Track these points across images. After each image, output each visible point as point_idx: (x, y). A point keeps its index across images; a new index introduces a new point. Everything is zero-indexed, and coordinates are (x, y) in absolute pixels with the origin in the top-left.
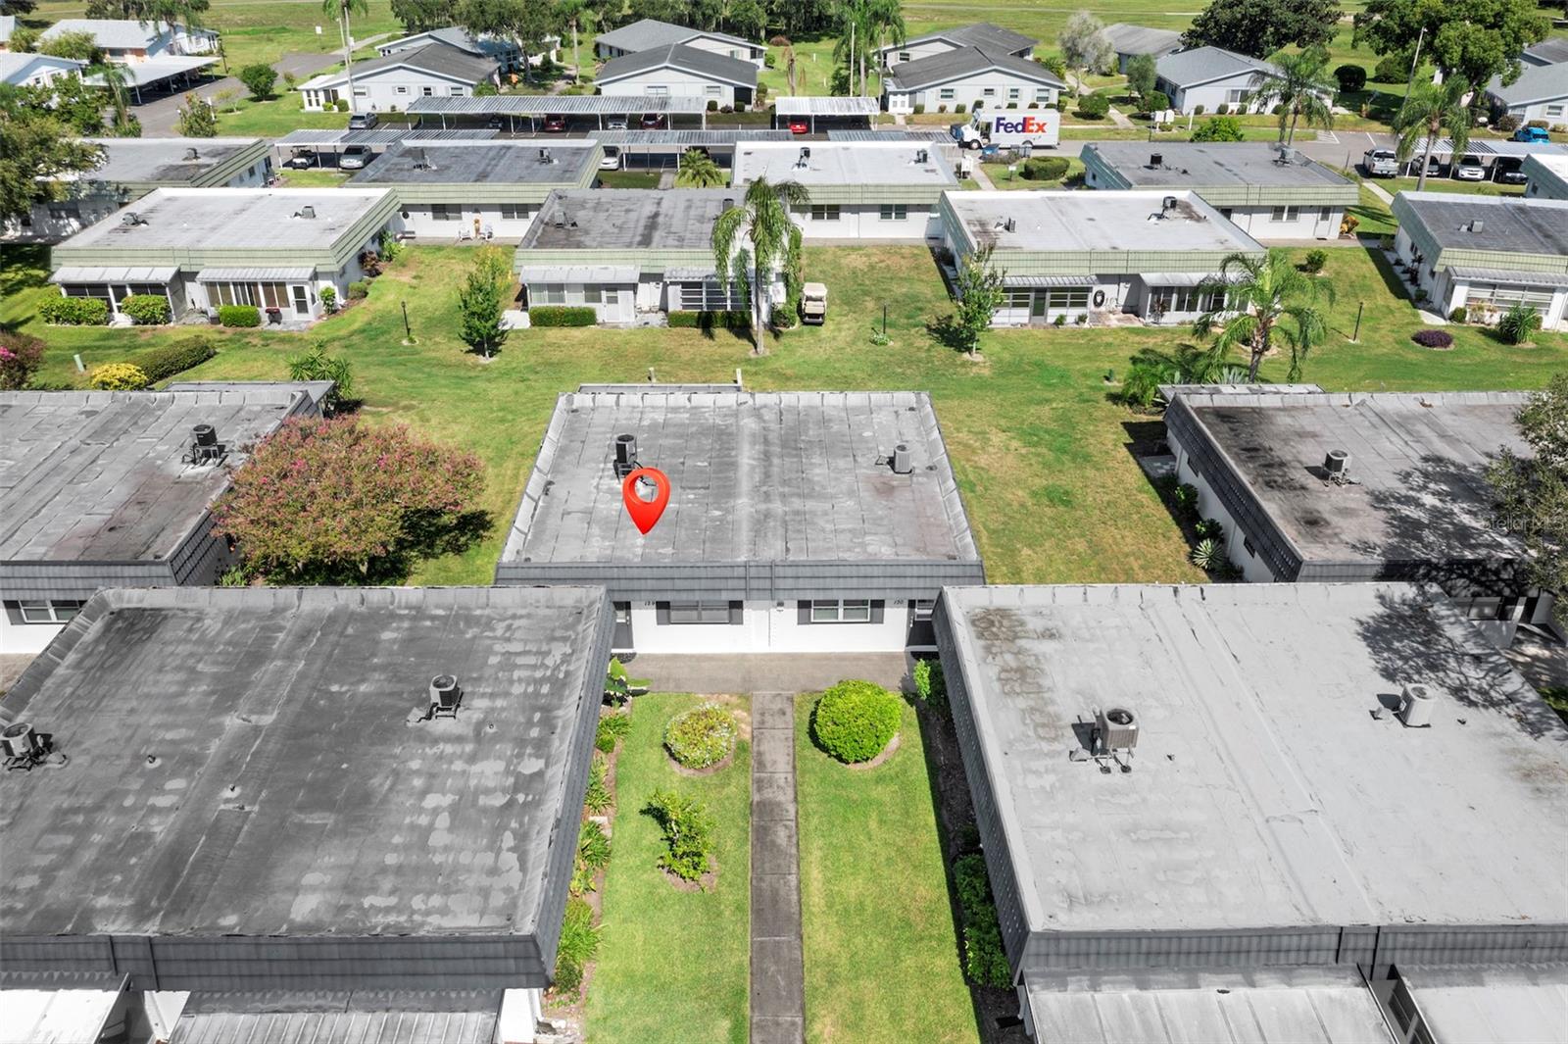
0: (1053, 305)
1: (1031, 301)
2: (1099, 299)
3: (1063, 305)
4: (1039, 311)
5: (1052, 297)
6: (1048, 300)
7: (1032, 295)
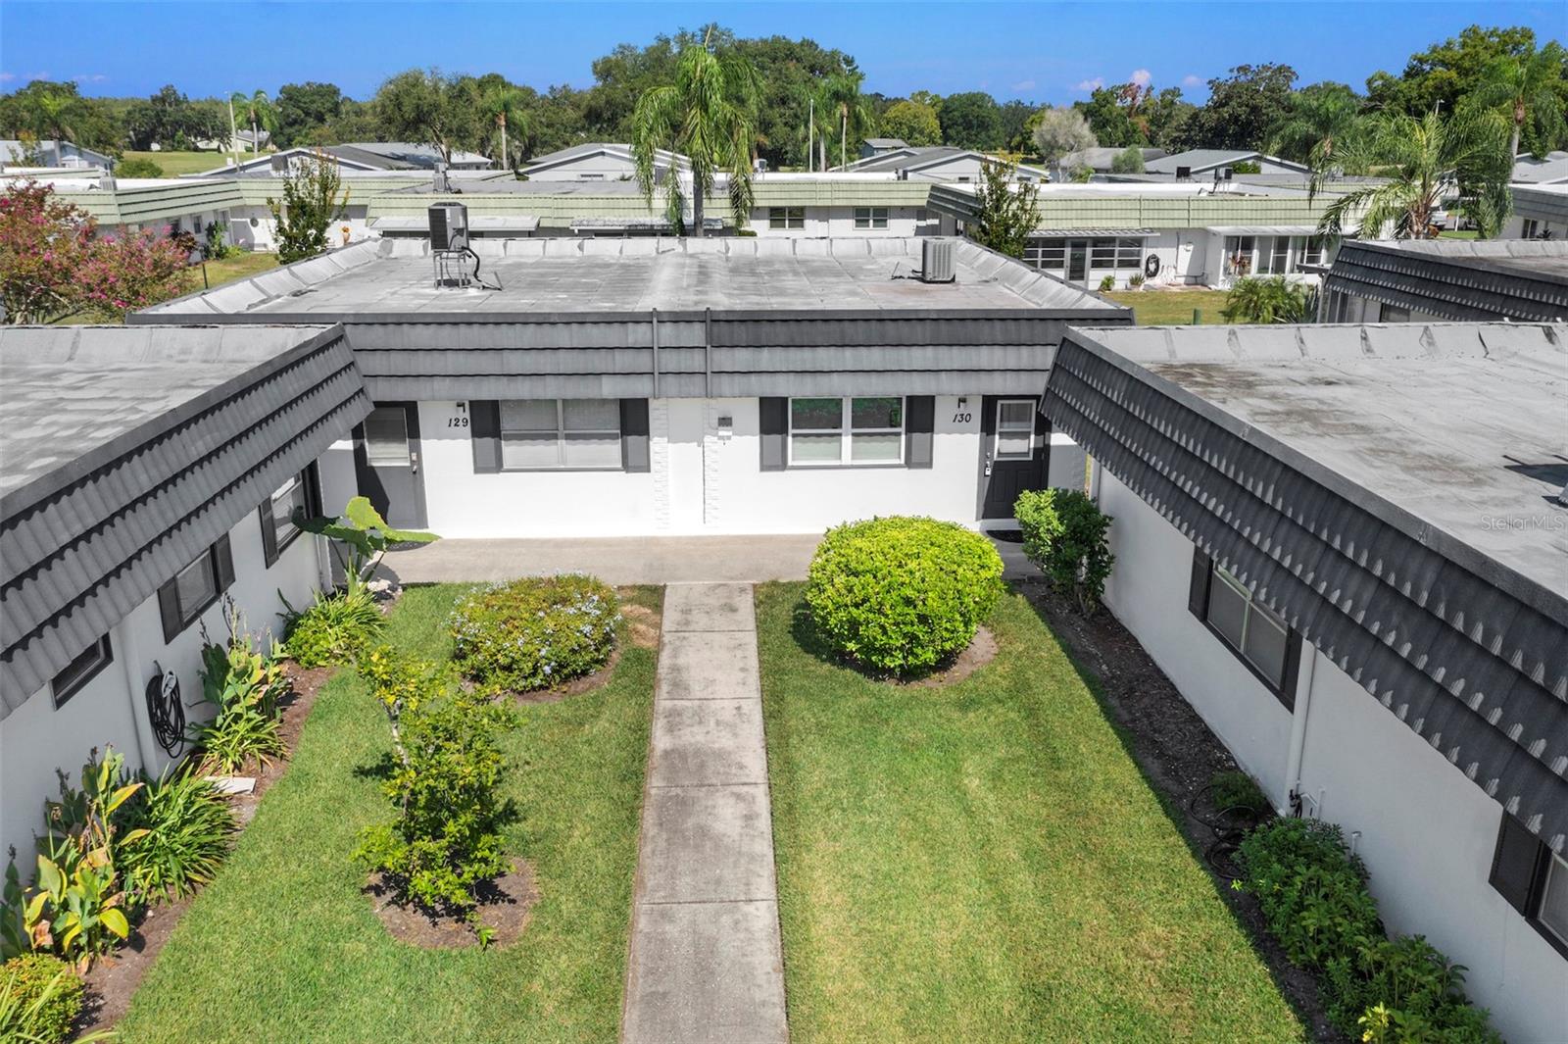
0: (1096, 265)
1: (1067, 259)
2: (1152, 267)
3: (1109, 265)
4: (1077, 272)
5: (1095, 254)
6: (1089, 258)
7: (1068, 251)
